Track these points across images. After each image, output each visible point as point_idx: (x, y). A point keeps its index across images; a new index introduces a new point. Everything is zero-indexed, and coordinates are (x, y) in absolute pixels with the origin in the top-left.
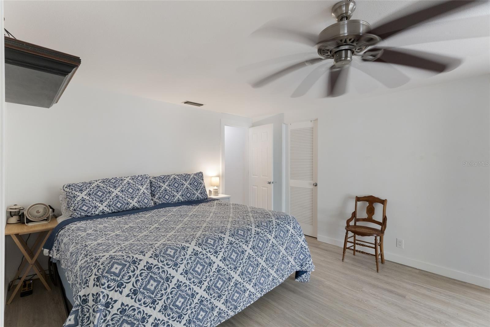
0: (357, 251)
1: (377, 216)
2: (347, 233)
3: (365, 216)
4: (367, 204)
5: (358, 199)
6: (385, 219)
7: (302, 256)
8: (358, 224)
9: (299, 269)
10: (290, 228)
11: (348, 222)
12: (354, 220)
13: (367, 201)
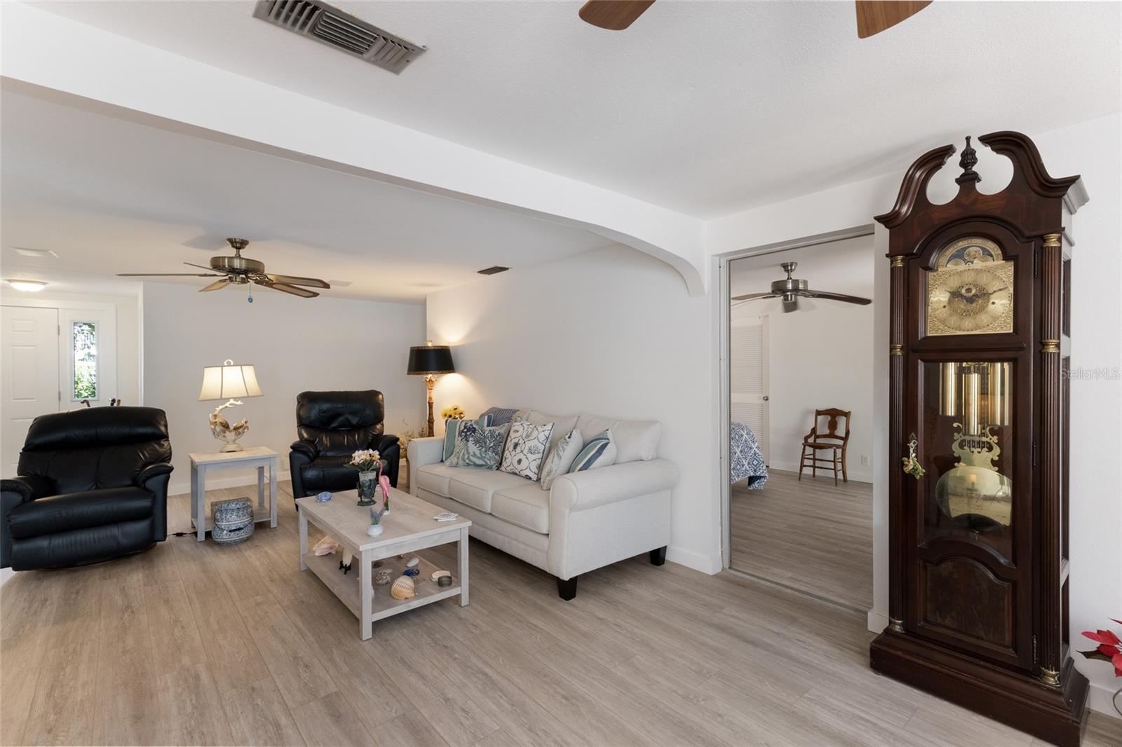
0: (818, 467)
1: (841, 432)
2: (804, 449)
3: (827, 432)
4: (829, 418)
5: (819, 413)
6: (848, 433)
7: (755, 462)
8: (818, 441)
9: (752, 474)
10: (745, 434)
11: (806, 438)
12: (813, 437)
13: (829, 414)
